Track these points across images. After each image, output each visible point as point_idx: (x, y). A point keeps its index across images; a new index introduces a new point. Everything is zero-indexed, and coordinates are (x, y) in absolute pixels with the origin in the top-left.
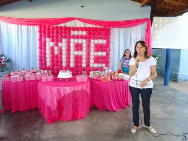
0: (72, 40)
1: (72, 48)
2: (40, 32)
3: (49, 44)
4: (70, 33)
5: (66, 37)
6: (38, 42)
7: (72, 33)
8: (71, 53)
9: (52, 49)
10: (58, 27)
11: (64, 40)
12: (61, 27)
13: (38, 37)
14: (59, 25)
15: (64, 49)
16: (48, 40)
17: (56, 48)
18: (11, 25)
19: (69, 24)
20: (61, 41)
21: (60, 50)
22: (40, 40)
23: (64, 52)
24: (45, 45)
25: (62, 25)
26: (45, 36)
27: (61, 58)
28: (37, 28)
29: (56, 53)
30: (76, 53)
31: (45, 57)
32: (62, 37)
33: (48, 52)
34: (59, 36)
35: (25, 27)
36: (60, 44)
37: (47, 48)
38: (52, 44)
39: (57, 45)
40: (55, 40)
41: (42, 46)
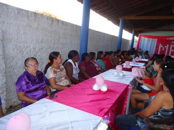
0: (172, 45)
1: (171, 49)
2: (158, 41)
3: (161, 46)
4: (171, 42)
5: (169, 44)
6: (155, 45)
7: (172, 42)
8: (170, 50)
9: (162, 48)
10: (166, 40)
11: (168, 45)
12: (168, 40)
13: (156, 43)
14: (167, 39)
15: (167, 48)
16: (160, 44)
17: (163, 48)
18: (146, 38)
19: (171, 39)
20: (166, 45)
21: (165, 49)
22: (157, 44)
23: (167, 50)
24: (159, 46)
25: (168, 39)
26: (160, 43)
27: (165, 52)
28: (156, 40)
29: (163, 50)
30: (172, 51)
31: (158, 51)
32: (167, 44)
33: (159, 49)
34: (166, 43)
35: (151, 39)
36: (165, 47)
37: (159, 48)
38: (162, 46)
39: (164, 47)
40: (164, 45)
41: (157, 47)
